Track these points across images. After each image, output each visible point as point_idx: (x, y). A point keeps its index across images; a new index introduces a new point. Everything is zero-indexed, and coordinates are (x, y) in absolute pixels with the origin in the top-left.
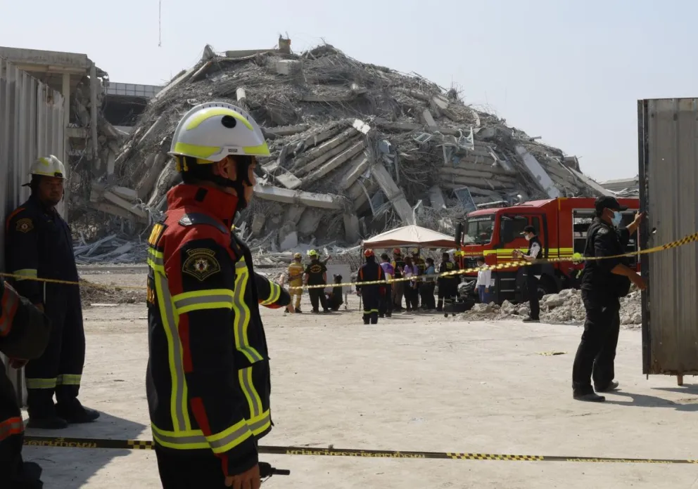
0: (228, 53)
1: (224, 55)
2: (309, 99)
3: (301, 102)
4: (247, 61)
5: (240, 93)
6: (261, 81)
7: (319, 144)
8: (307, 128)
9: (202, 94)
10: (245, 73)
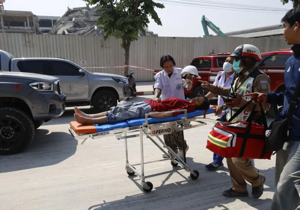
0: (74, 8)
1: (73, 9)
2: (89, 20)
3: (87, 21)
4: (77, 10)
5: (73, 19)
6: (79, 16)
7: (87, 32)
8: (87, 28)
9: (65, 20)
10: (76, 14)
